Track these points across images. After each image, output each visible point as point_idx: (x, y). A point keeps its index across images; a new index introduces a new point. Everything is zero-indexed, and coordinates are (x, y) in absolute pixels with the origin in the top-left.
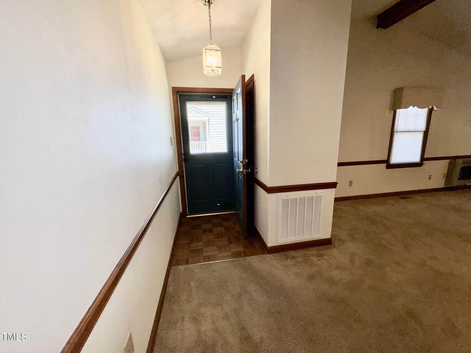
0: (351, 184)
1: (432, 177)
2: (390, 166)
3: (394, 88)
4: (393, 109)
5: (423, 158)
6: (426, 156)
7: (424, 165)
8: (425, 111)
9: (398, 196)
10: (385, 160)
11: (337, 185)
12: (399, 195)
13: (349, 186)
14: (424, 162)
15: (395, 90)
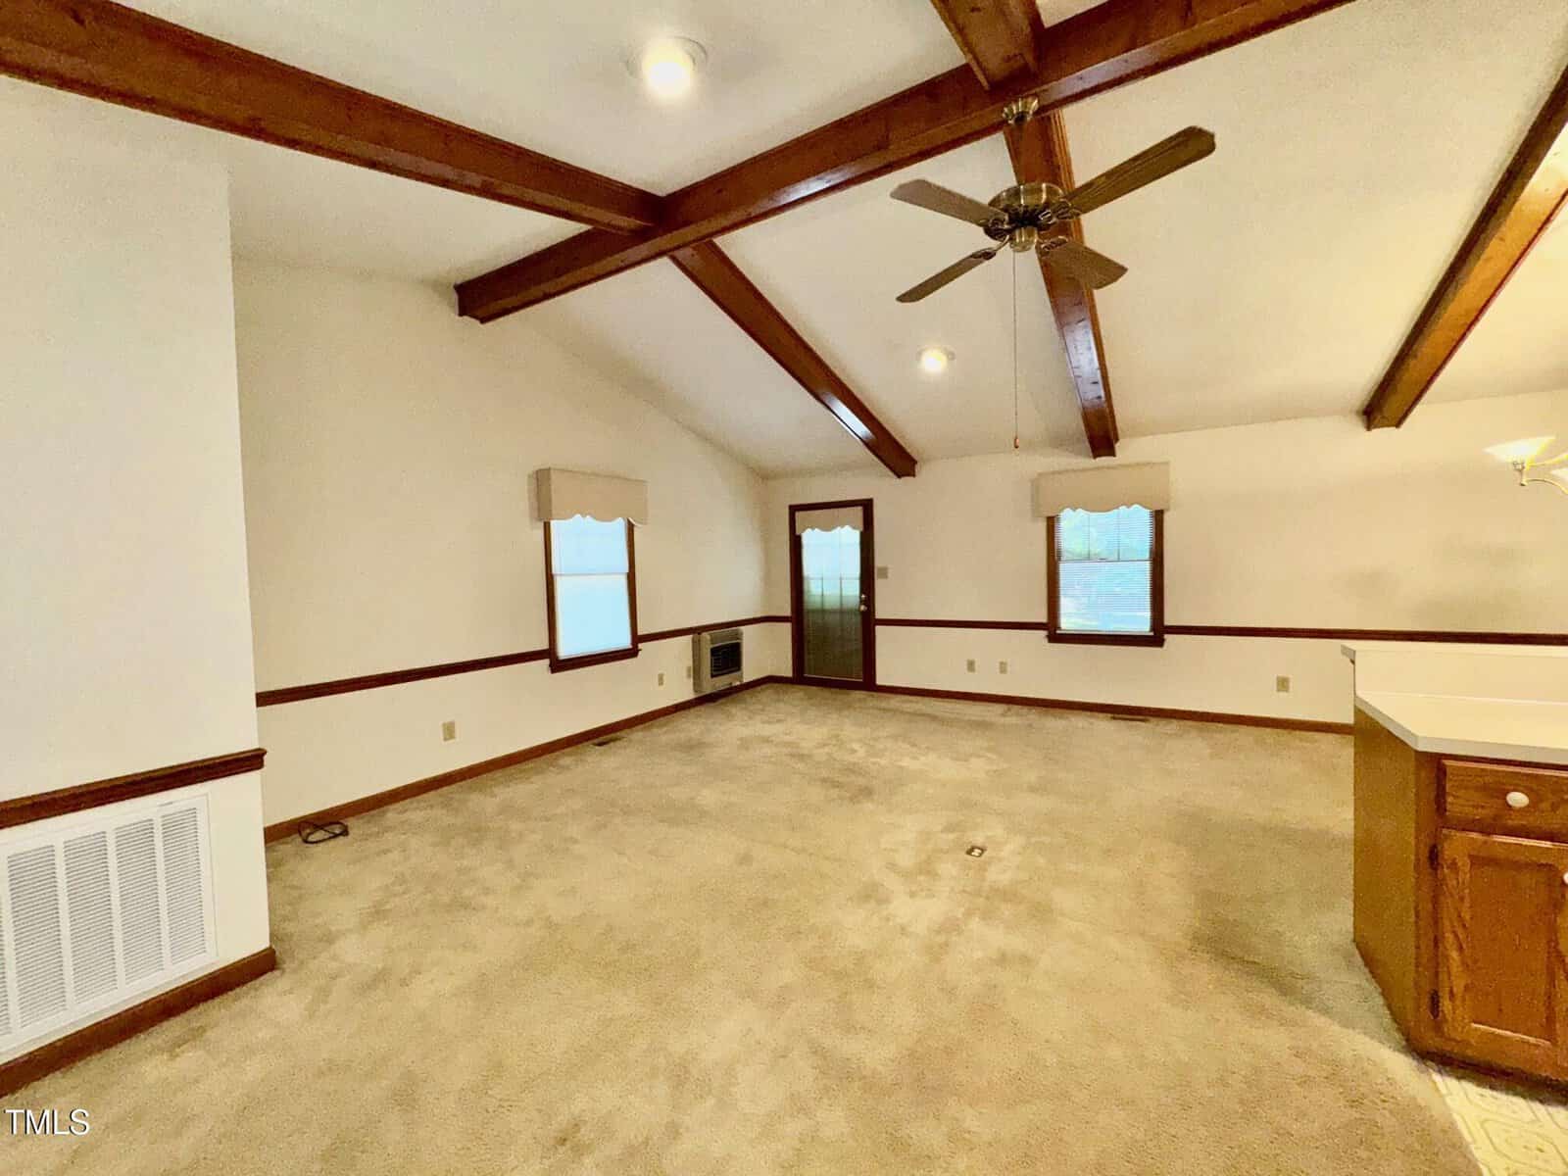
0: (449, 731)
1: (665, 678)
2: (559, 665)
3: (537, 468)
4: (540, 520)
5: (637, 639)
6: (641, 632)
7: (640, 653)
8: (619, 525)
9: (590, 742)
10: (544, 651)
11: (265, 757)
12: (594, 738)
13: (445, 739)
14: (640, 646)
15: (537, 472)
